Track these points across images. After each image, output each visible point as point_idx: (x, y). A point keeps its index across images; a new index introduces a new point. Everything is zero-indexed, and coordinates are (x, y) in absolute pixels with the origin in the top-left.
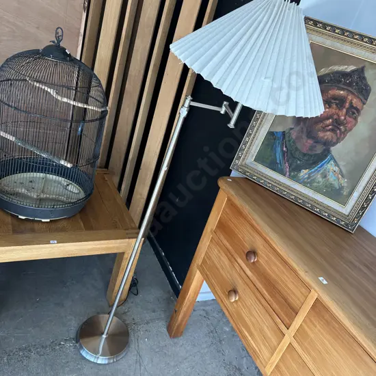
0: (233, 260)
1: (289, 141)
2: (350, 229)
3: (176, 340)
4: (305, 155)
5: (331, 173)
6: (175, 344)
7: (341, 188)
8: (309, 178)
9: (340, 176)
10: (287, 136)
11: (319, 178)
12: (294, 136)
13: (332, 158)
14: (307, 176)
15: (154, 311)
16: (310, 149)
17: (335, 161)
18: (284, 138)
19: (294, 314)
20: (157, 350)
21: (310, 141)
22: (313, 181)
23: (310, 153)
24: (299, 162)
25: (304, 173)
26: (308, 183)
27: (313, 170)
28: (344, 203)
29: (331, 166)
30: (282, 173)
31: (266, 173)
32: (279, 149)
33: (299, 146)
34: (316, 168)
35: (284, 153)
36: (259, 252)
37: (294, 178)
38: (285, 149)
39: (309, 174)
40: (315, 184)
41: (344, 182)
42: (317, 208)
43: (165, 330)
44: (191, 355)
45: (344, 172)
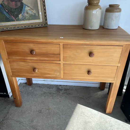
0: (25, 60)
1: (6, 7)
2: (47, 25)
3: (22, 106)
4: (15, 9)
5: (29, 11)
6: (23, 107)
7: (35, 14)
8: (23, 17)
9: (32, 10)
10: (3, 5)
11: (26, 15)
12: (6, 4)
13: (25, 5)
14: (22, 17)
15: (5, 108)
16: (16, 6)
17: (27, 6)
18: (3, 6)
19: (59, 55)
20: (21, 114)
21: (14, 3)
22: (25, 17)
23: (17, 7)
24: (16, 13)
25: (20, 16)
26: (24, 19)
27: (22, 13)
28: (39, 19)
29: (27, 8)
30: (13, 21)
31: (7, 24)
32: (5, 12)
33: (11, 6)
34: (23, 12)
35: (8, 12)
36: (34, 49)
37: (18, 20)
38: (7, 11)
39: (22, 15)
40: (27, 18)
41: (34, 11)
42: (33, 25)
43: (16, 108)
44: (31, 104)
45: (32, 8)
